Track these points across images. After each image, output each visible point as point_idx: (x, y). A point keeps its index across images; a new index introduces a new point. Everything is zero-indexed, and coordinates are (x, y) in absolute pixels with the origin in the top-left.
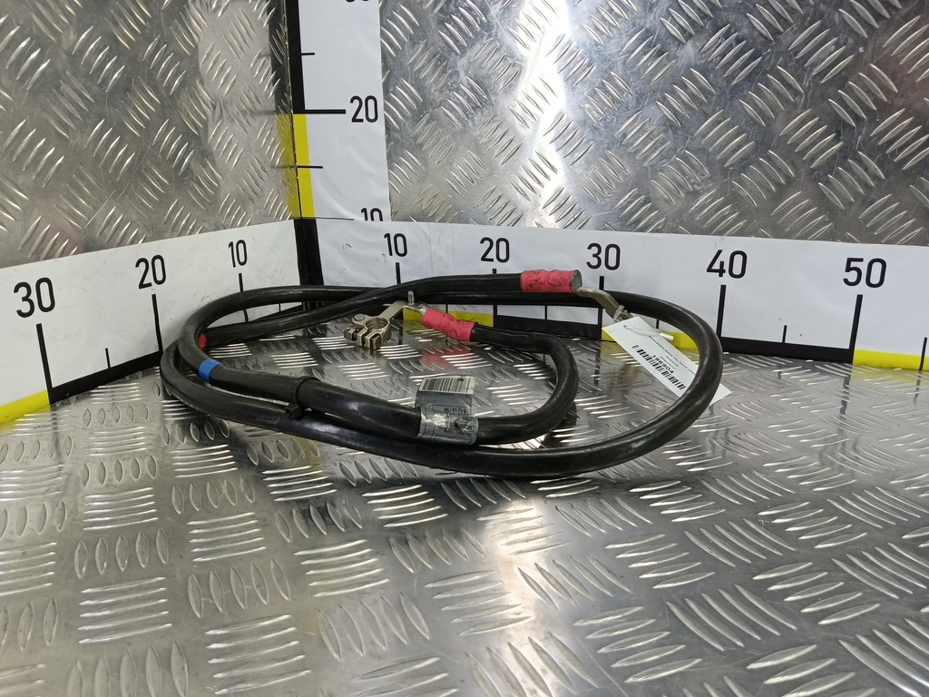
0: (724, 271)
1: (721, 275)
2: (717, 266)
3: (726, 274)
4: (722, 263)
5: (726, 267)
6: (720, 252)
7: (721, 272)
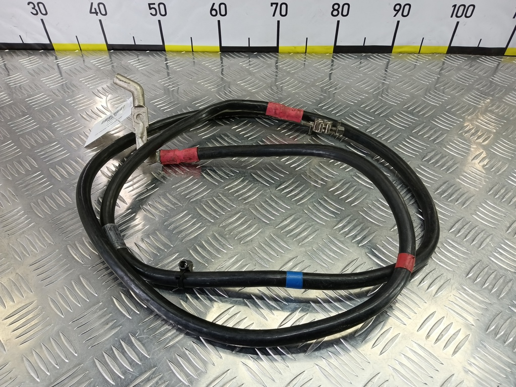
0: (98, 13)
1: (97, 15)
2: (93, 10)
3: (99, 14)
4: (95, 9)
5: (98, 11)
6: (92, 4)
7: (96, 13)
